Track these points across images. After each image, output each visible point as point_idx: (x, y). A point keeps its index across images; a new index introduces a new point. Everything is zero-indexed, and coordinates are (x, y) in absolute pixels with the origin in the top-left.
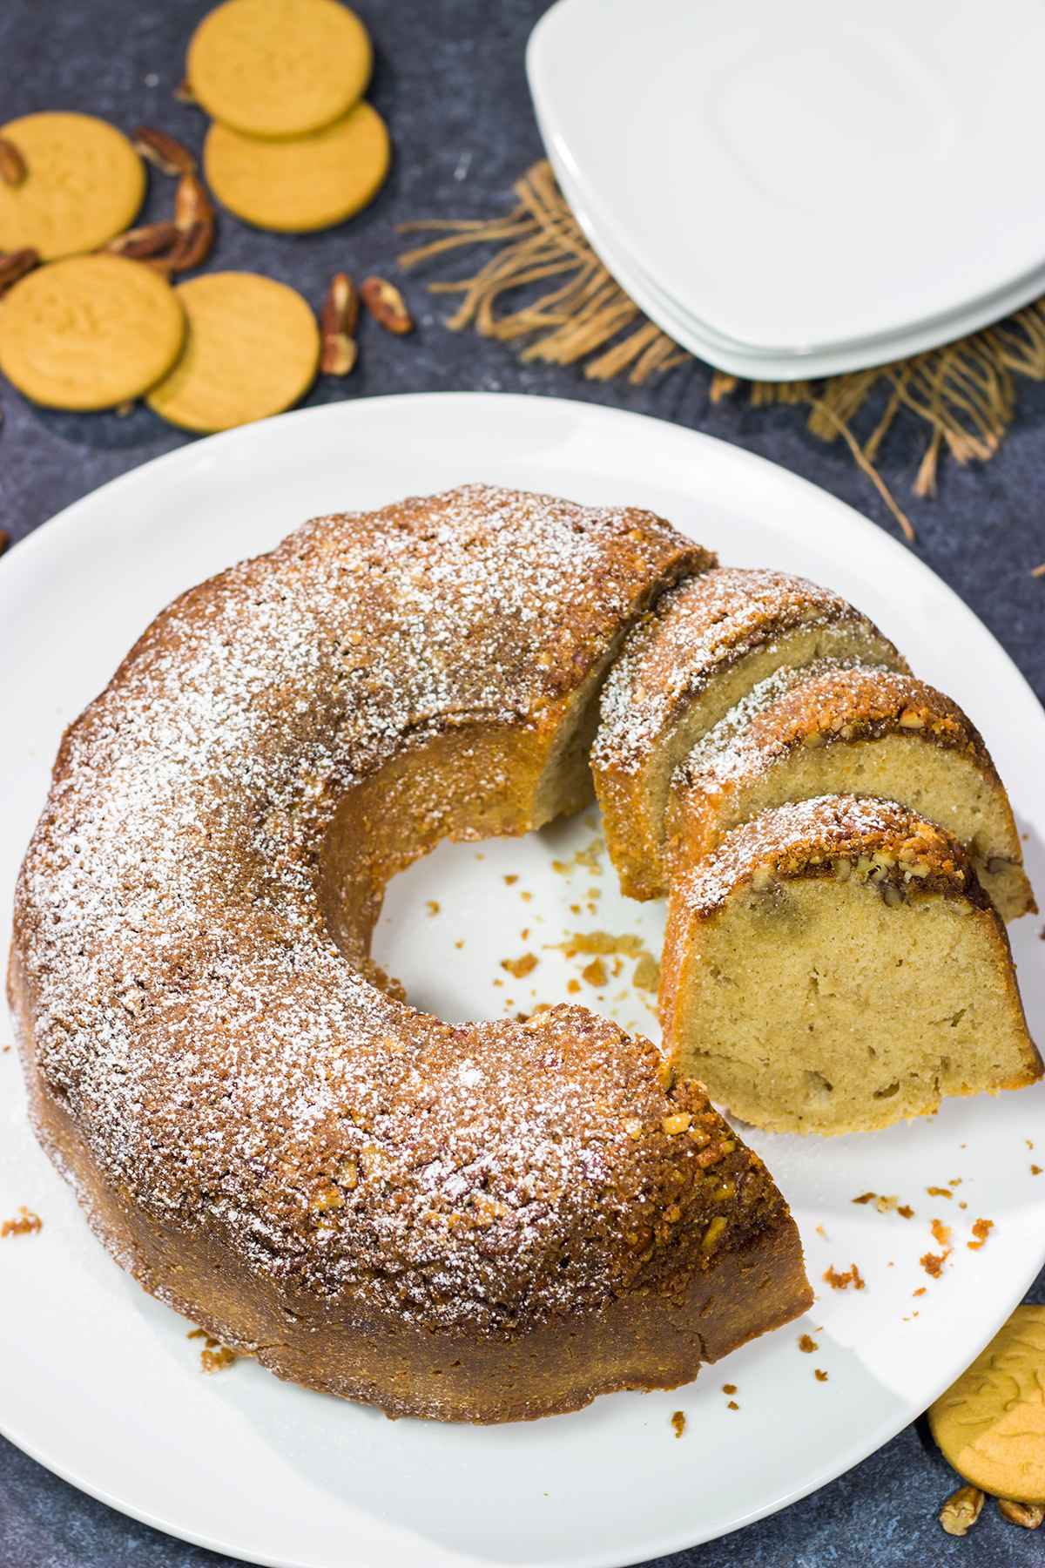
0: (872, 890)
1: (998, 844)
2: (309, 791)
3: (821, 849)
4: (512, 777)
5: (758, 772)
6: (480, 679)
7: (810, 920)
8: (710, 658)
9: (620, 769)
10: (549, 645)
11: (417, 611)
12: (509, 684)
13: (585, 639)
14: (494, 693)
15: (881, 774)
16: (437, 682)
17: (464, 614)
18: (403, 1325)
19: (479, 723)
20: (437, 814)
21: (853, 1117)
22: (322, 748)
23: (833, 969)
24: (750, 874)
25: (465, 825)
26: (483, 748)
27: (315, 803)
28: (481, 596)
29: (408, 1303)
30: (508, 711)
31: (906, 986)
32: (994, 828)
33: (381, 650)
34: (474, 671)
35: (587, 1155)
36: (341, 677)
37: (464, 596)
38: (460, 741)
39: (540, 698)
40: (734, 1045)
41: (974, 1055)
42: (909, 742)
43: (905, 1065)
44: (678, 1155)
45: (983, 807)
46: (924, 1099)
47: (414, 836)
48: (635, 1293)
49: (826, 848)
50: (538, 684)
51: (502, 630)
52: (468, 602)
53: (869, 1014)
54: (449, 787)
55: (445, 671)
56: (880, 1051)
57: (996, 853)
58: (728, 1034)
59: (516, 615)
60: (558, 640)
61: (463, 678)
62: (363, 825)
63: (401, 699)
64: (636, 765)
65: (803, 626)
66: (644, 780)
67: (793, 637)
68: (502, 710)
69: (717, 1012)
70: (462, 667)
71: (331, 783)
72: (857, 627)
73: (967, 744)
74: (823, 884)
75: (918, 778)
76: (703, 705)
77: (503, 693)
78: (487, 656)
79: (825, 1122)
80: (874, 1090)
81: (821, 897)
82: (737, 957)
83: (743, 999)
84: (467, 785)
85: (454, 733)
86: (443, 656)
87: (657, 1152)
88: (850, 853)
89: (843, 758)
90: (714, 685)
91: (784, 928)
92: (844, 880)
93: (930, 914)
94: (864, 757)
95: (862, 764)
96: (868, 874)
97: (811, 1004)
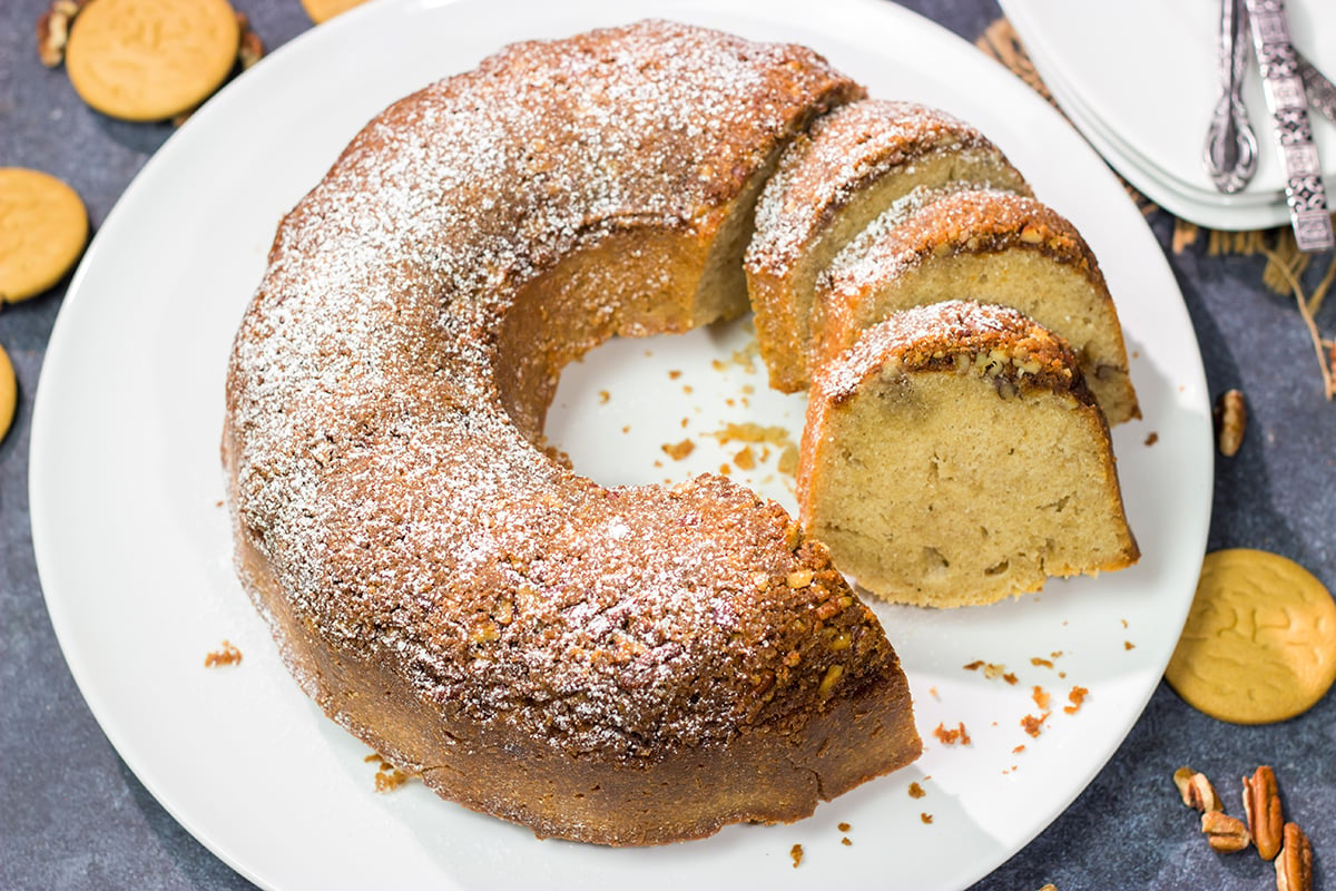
0: (989, 384)
1: (1107, 354)
2: (491, 279)
3: (944, 344)
4: (675, 277)
5: (892, 277)
6: (648, 187)
7: (932, 409)
8: (853, 174)
9: (770, 272)
10: (711, 158)
11: (595, 124)
12: (674, 192)
13: (743, 154)
14: (661, 200)
15: (1003, 284)
16: (610, 188)
17: (636, 128)
18: (549, 750)
19: (646, 226)
20: (608, 309)
21: (966, 590)
22: (505, 242)
23: (951, 455)
24: (880, 365)
25: (633, 320)
26: (650, 249)
27: (496, 290)
28: (652, 112)
29: (554, 730)
30: (672, 216)
31: (1017, 473)
32: (1103, 338)
33: (561, 157)
34: (643, 180)
35: (718, 603)
36: (524, 179)
37: (638, 112)
38: (628, 242)
39: (702, 205)
40: (861, 521)
41: (1076, 539)
42: (1028, 256)
43: (1013, 545)
44: (798, 608)
45: (1095, 319)
46: (1030, 577)
47: (587, 328)
48: (757, 730)
49: (948, 344)
50: (700, 193)
51: (670, 144)
53: (983, 497)
54: (619, 284)
55: (618, 179)
56: (991, 532)
57: (1104, 361)
58: (856, 511)
59: (683, 131)
60: (719, 154)
61: (634, 185)
62: (540, 313)
63: (577, 201)
64: (785, 268)
65: (939, 150)
66: (791, 283)
67: (930, 160)
68: (667, 215)
69: (847, 490)
70: (632, 176)
71: (512, 274)
72: (988, 155)
73: (1081, 260)
74: (944, 376)
75: (1036, 289)
76: (846, 217)
77: (669, 201)
78: (655, 167)
79: (941, 595)
80: (985, 567)
81: (942, 389)
82: (866, 441)
83: (870, 479)
84: (635, 283)
85: (624, 234)
86: (616, 165)
87: (781, 603)
88: (969, 349)
89: (968, 268)
90: (857, 200)
91: (909, 416)
92: (963, 374)
93: (1040, 408)
94: (987, 268)
95: (986, 274)
96: (984, 369)
97: (931, 486)
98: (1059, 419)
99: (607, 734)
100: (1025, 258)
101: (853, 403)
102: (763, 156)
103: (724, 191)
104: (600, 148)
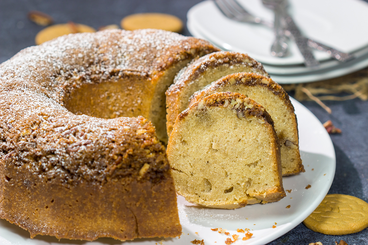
0: (235, 112)
1: (290, 136)
2: (74, 77)
3: (221, 96)
4: (143, 102)
5: (213, 89)
6: (139, 63)
7: (213, 121)
8: (209, 59)
9: (173, 92)
10: (162, 56)
11: (126, 43)
12: (147, 66)
13: (173, 54)
14: (142, 68)
16: (125, 61)
17: (139, 45)
19: (135, 76)
21: (217, 198)
22: (83, 68)
23: (218, 140)
24: (198, 103)
26: (135, 87)
27: (75, 80)
28: (146, 41)
29: (42, 170)
30: (144, 72)
31: (240, 150)
32: (289, 129)
34: (137, 61)
36: (96, 53)
38: (128, 82)
39: (156, 71)
41: (259, 179)
42: (264, 89)
43: (236, 180)
44: (137, 139)
45: (286, 120)
46: (241, 195)
48: (113, 180)
50: (156, 67)
51: (150, 51)
52: (142, 43)
53: (227, 158)
54: (123, 102)
55: (129, 60)
56: (228, 173)
57: (288, 139)
58: (181, 162)
59: (155, 48)
60: (165, 54)
61: (134, 62)
62: (90, 101)
63: (112, 64)
64: (178, 90)
65: (243, 63)
66: (180, 96)
67: (239, 66)
68: (142, 72)
69: (179, 153)
70: (134, 59)
71: (83, 79)
73: (283, 94)
74: (219, 108)
76: (205, 77)
77: (145, 68)
78: (142, 57)
79: (207, 199)
80: (225, 189)
81: (218, 113)
82: (189, 133)
83: (188, 149)
84: (129, 103)
85: (127, 78)
86: (129, 56)
87: (131, 135)
88: (229, 98)
89: (242, 91)
90: (209, 71)
91: (205, 124)
92: (226, 107)
93: (251, 123)
94: (248, 92)
95: (247, 94)
96: (233, 106)
97: (209, 152)
98: (258, 128)
99: (59, 170)
100: (262, 89)
101: (186, 118)
102: (181, 57)
103: (164, 66)
104: (125, 50)
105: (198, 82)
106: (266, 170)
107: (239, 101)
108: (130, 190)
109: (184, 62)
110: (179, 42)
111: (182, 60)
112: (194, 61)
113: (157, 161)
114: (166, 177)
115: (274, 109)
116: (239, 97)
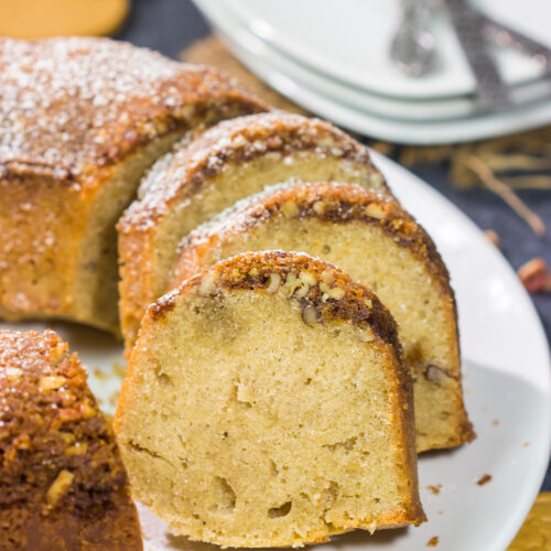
0: (295, 306)
1: (439, 354)
3: (259, 262)
4: (61, 242)
5: (241, 229)
6: (47, 142)
7: (240, 329)
9: (137, 228)
10: (109, 124)
11: (14, 84)
12: (69, 151)
13: (138, 121)
14: (56, 154)
16: (13, 137)
17: (50, 92)
19: (38, 177)
21: (249, 530)
23: (252, 378)
24: (199, 278)
25: (19, 290)
26: (38, 205)
28: (68, 81)
30: (62, 169)
31: (309, 406)
32: (436, 335)
34: (44, 135)
37: (55, 80)
38: (20, 192)
39: (92, 164)
40: (161, 440)
42: (371, 231)
43: (298, 484)
45: (430, 314)
46: (311, 524)
49: (263, 261)
50: (93, 154)
51: (76, 109)
52: (56, 84)
53: (276, 428)
55: (22, 132)
56: (279, 467)
57: (434, 362)
58: (157, 429)
59: (90, 100)
60: (116, 120)
64: (150, 223)
65: (318, 149)
66: (155, 238)
68: (58, 168)
69: (152, 406)
70: (36, 131)
72: (369, 174)
73: (421, 246)
74: (254, 295)
75: (376, 271)
76: (219, 188)
77: (63, 156)
78: (58, 125)
79: (224, 531)
80: (270, 507)
81: (251, 308)
82: (176, 355)
83: (175, 398)
84: (23, 243)
85: (17, 182)
86: (24, 120)
87: (26, 394)
88: (281, 268)
89: (313, 234)
90: (230, 173)
91: (218, 333)
92: (273, 294)
93: (339, 338)
94: (331, 238)
95: (329, 244)
96: (293, 290)
97: (229, 410)
98: (355, 350)
101: (170, 316)
102: (157, 129)
103: (113, 152)
104: (13, 103)
105: (202, 201)
106: (376, 463)
107: (307, 278)
108: (24, 542)
109: (166, 141)
110: (152, 84)
111: (160, 136)
112: (192, 139)
113: (94, 464)
114: (117, 503)
115: (398, 284)
116: (306, 267)
